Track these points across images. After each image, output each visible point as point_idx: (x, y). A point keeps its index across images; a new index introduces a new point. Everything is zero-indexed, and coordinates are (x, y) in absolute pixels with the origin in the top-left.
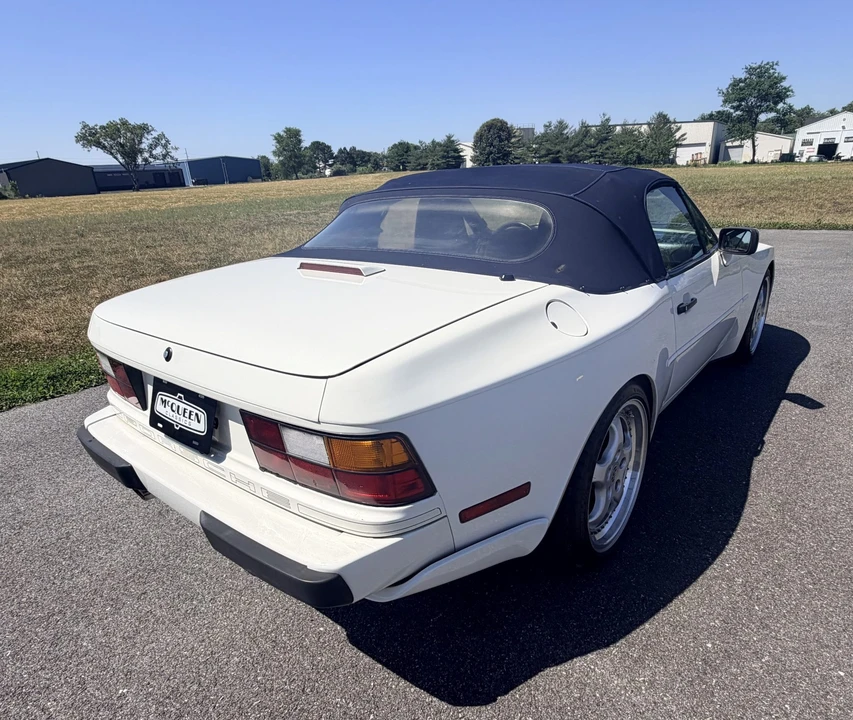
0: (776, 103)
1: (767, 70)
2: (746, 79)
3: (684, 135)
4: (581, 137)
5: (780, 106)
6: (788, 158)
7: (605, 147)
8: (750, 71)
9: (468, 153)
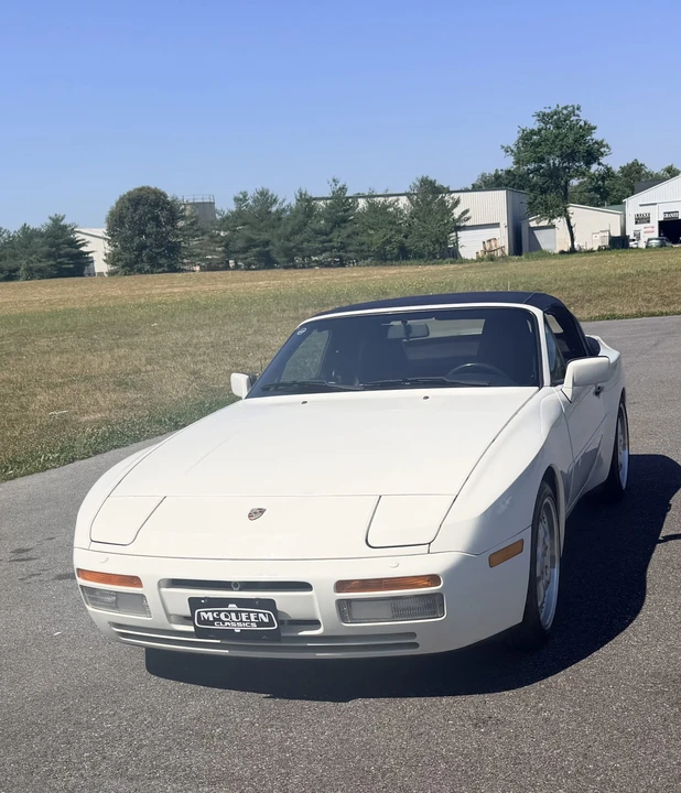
0: (588, 164)
1: (568, 117)
2: (540, 130)
3: (467, 211)
4: (301, 217)
5: (594, 168)
6: (620, 243)
7: (344, 233)
8: (543, 117)
9: (98, 248)
